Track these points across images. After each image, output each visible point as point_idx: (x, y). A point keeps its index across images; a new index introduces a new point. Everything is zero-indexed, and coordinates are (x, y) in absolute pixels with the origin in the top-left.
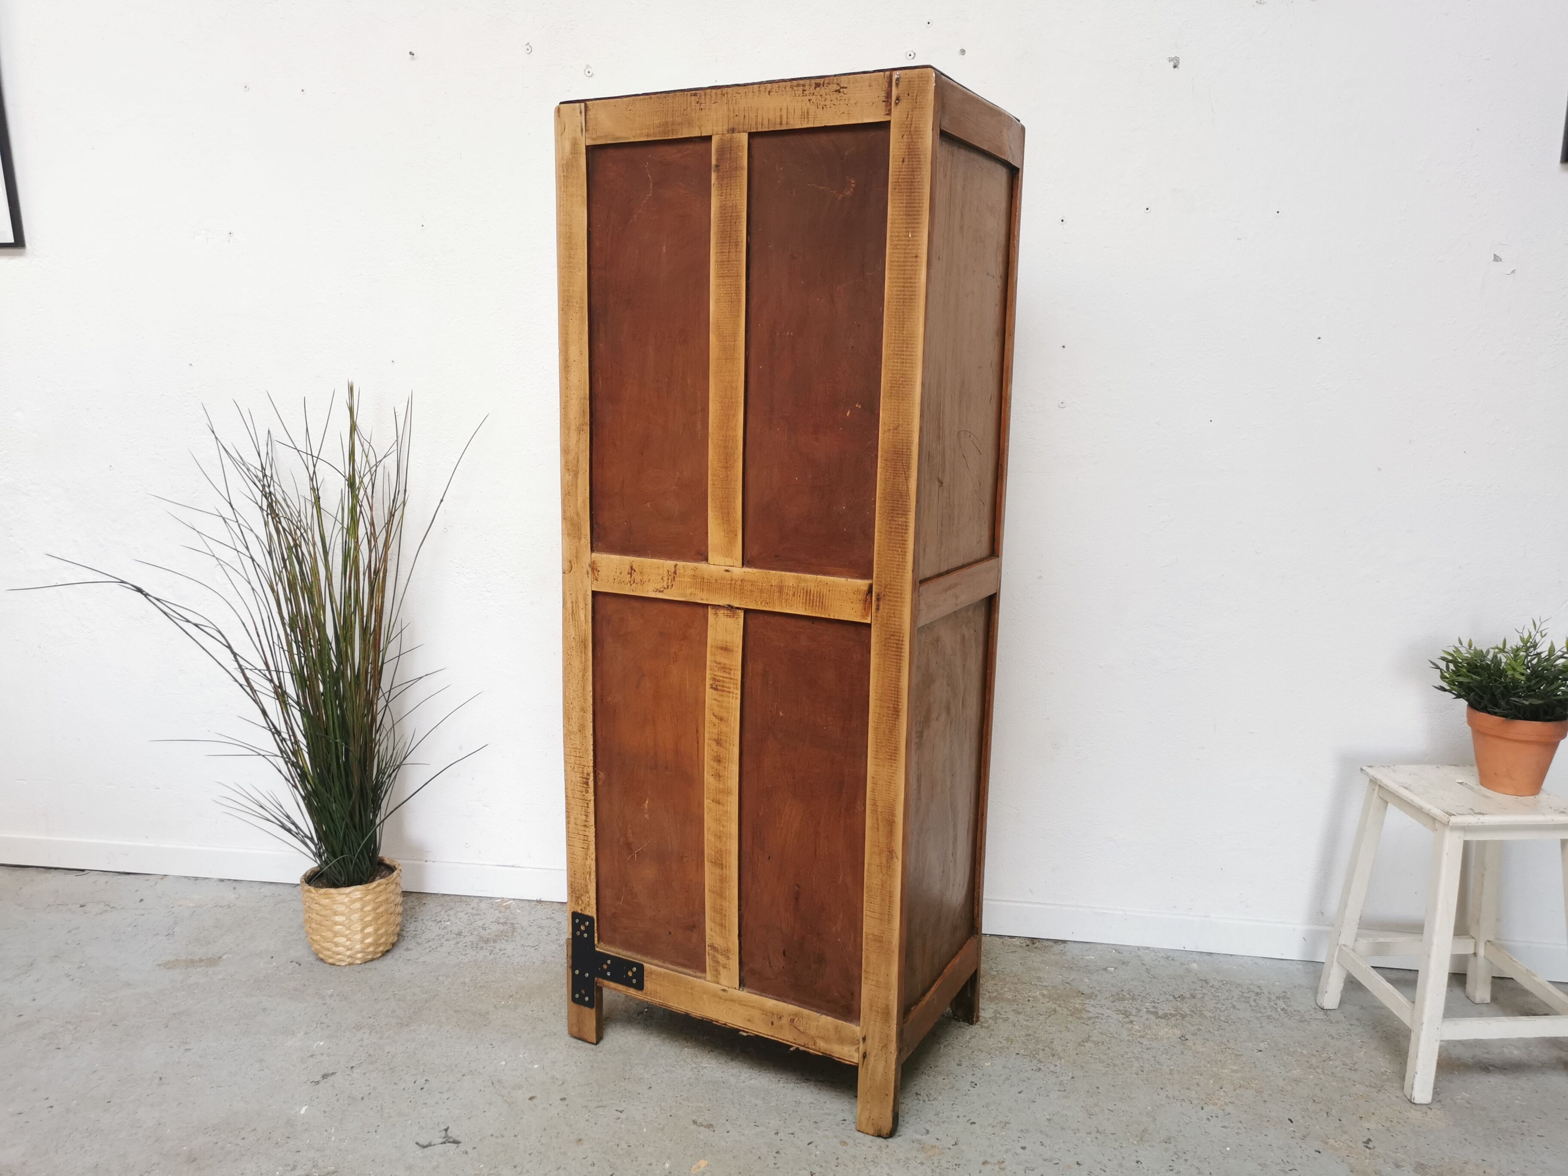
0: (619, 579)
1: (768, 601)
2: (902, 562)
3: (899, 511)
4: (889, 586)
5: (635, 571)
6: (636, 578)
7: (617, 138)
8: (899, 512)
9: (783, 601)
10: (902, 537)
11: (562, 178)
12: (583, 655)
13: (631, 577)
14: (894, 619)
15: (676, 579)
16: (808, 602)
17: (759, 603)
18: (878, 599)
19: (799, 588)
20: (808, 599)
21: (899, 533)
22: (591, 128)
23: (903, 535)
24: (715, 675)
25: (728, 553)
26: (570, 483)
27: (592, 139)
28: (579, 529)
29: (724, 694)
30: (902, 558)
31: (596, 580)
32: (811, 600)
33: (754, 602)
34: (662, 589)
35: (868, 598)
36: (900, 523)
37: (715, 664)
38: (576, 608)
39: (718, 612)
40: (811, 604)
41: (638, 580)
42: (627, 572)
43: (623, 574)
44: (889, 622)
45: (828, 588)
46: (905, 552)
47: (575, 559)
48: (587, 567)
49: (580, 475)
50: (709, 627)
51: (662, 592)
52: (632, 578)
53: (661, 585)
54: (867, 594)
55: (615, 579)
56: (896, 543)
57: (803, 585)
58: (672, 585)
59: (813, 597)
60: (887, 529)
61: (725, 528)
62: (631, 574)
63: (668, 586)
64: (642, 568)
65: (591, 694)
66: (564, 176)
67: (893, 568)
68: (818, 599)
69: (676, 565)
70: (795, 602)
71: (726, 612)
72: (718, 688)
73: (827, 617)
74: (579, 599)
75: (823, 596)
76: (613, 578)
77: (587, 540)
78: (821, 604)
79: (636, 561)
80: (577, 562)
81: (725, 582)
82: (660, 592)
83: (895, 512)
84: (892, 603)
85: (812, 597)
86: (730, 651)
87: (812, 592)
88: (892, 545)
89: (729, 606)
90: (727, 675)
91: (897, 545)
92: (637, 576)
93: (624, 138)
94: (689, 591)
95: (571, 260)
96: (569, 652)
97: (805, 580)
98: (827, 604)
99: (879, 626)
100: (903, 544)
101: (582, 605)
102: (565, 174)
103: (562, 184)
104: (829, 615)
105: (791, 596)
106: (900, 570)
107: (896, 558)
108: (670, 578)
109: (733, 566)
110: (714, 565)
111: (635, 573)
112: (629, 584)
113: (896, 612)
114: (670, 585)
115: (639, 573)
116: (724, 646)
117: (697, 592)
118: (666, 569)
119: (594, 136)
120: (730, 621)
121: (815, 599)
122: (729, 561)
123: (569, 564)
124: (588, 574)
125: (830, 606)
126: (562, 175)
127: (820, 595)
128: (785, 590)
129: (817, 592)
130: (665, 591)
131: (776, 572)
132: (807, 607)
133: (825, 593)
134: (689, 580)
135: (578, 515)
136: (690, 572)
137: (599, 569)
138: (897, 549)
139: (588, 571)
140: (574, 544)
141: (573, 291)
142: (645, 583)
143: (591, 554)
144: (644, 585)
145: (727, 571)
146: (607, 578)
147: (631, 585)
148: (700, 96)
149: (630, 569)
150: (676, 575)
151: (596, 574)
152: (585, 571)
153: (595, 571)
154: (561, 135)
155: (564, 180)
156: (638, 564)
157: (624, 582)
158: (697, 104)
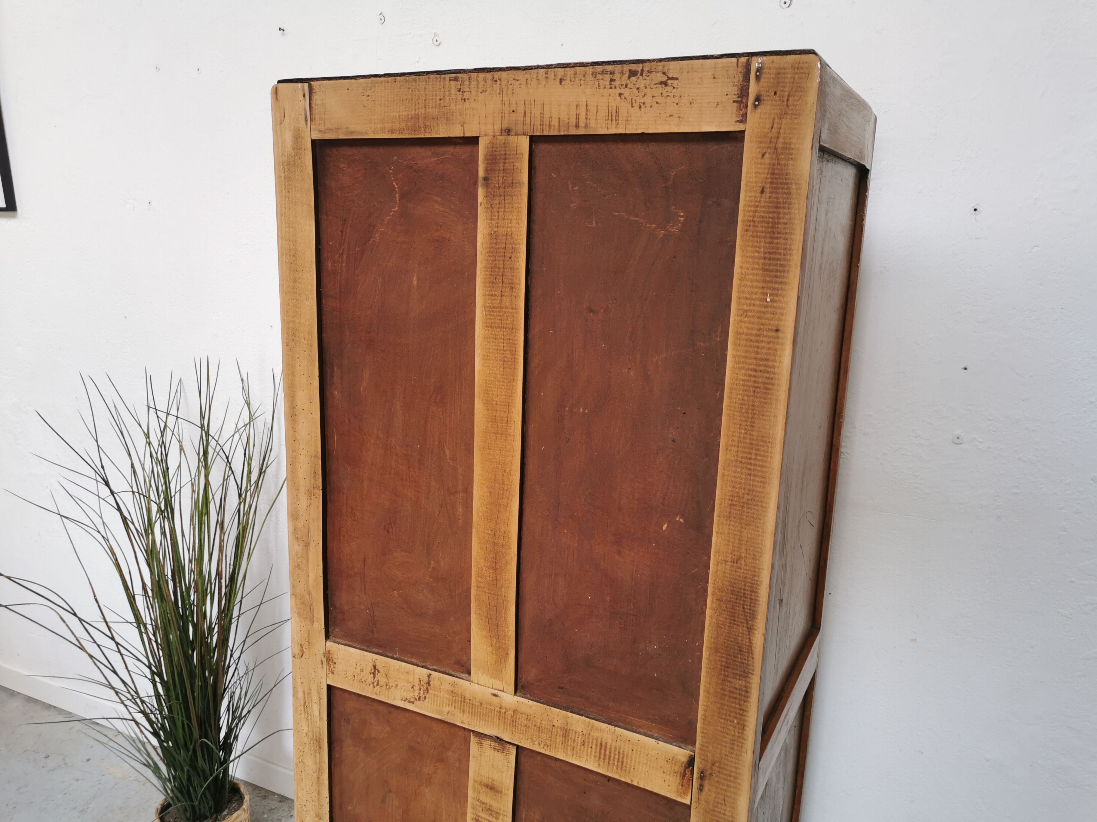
0: (360, 677)
1: (548, 743)
2: (739, 737)
3: (737, 670)
4: (717, 764)
5: (379, 672)
6: (380, 680)
7: (352, 133)
8: (736, 672)
9: (569, 748)
10: (740, 705)
11: (283, 179)
12: (318, 755)
13: (374, 678)
14: (724, 807)
15: (430, 691)
16: (602, 757)
17: (537, 743)
18: (702, 778)
19: (591, 736)
20: (602, 753)
21: (735, 698)
22: (317, 117)
23: (742, 703)
24: (479, 816)
25: (497, 673)
26: (299, 556)
27: (320, 131)
28: (311, 610)
30: (739, 733)
31: (332, 673)
32: (607, 756)
33: (529, 741)
34: (412, 700)
35: (688, 773)
36: (737, 686)
37: (478, 803)
38: (308, 700)
39: (483, 741)
40: (607, 761)
41: (383, 681)
42: (368, 671)
43: (364, 673)
44: (716, 809)
45: (631, 747)
46: (744, 726)
47: (306, 643)
48: (320, 656)
49: (312, 548)
50: (471, 757)
51: (413, 703)
52: (376, 679)
53: (411, 695)
54: (686, 768)
55: (354, 676)
56: (731, 712)
57: (595, 734)
58: (425, 698)
59: (610, 752)
60: (719, 690)
61: (493, 643)
62: (374, 674)
63: (420, 697)
64: (388, 670)
65: (328, 800)
66: (285, 177)
67: (726, 742)
68: (617, 756)
69: (430, 675)
70: (585, 753)
71: (493, 744)
73: (629, 782)
74: (312, 691)
75: (623, 754)
76: (352, 674)
77: (321, 625)
78: (620, 764)
79: (381, 661)
80: (309, 648)
81: (492, 708)
82: (409, 702)
83: (730, 670)
84: (721, 786)
85: (608, 753)
86: (497, 791)
87: (608, 746)
88: (724, 712)
89: (498, 738)
90: (494, 820)
91: (732, 714)
92: (380, 677)
93: (361, 133)
94: (446, 709)
95: (297, 284)
96: (301, 748)
97: (600, 730)
98: (628, 766)
99: (702, 811)
100: (740, 714)
101: (315, 698)
102: (286, 173)
103: (283, 187)
104: (632, 781)
105: (579, 744)
106: (736, 747)
107: (730, 730)
108: (422, 687)
109: (503, 691)
110: (478, 684)
111: (379, 674)
112: (372, 686)
113: (727, 799)
114: (422, 696)
115: (384, 675)
116: (490, 784)
117: (457, 712)
118: (417, 677)
119: (322, 128)
120: (499, 756)
121: (612, 755)
122: (498, 684)
123: (300, 648)
124: (322, 664)
125: (632, 769)
126: (283, 176)
127: (619, 752)
128: (572, 735)
129: (615, 748)
130: (416, 702)
131: (560, 711)
132: (602, 764)
133: (626, 751)
134: (446, 696)
135: (309, 593)
136: (446, 687)
137: (335, 661)
138: (732, 719)
139: (322, 661)
140: (305, 626)
141: (299, 323)
142: (392, 688)
143: (326, 642)
144: (390, 690)
145: (495, 695)
146: (345, 673)
147: (374, 687)
148: (463, 81)
149: (373, 668)
150: (429, 687)
151: (332, 666)
152: (319, 661)
153: (330, 663)
154: (281, 124)
155: (285, 182)
156: (383, 665)
157: (365, 681)
158: (458, 93)
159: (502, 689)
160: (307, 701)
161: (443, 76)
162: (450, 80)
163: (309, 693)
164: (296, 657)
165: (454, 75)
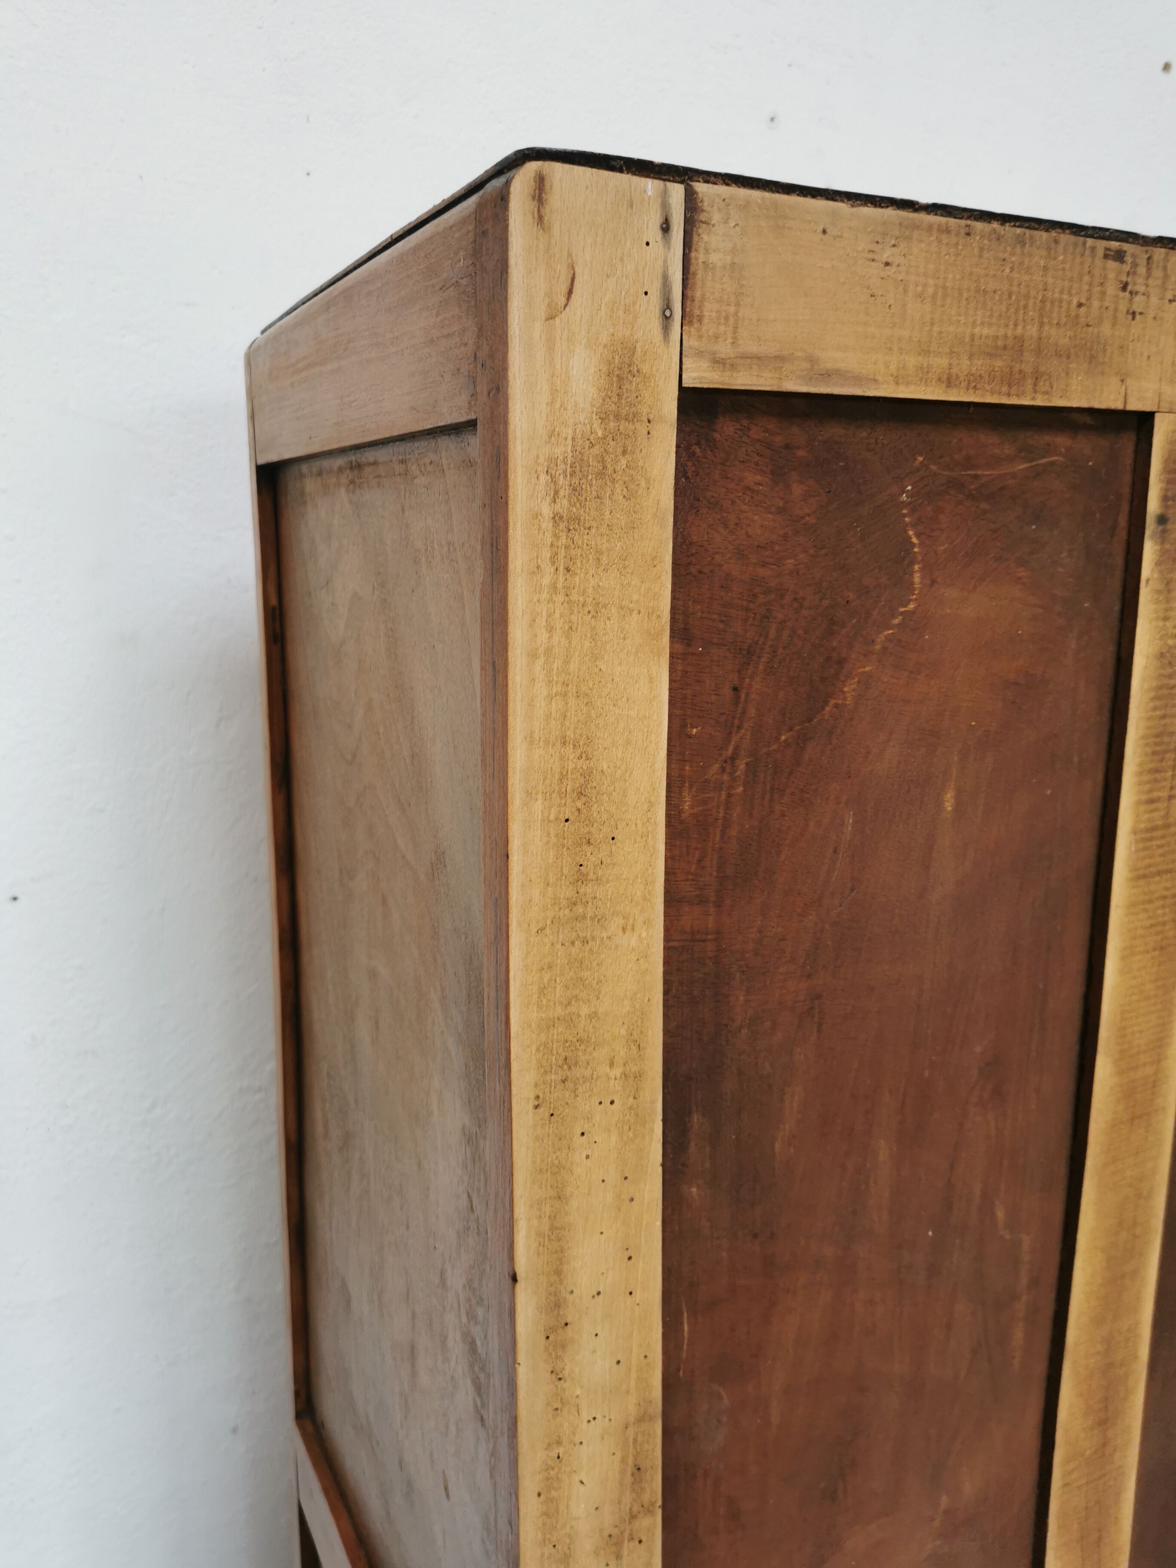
7: (827, 375)
11: (547, 525)
22: (708, 311)
27: (718, 362)
66: (557, 518)
93: (858, 379)
102: (563, 505)
103: (546, 554)
119: (724, 349)
126: (546, 511)
141: (593, 1016)
148: (1135, 265)
154: (551, 317)
155: (556, 536)
158: (1122, 294)
161: (1090, 242)
162: (1106, 256)
165: (1114, 245)
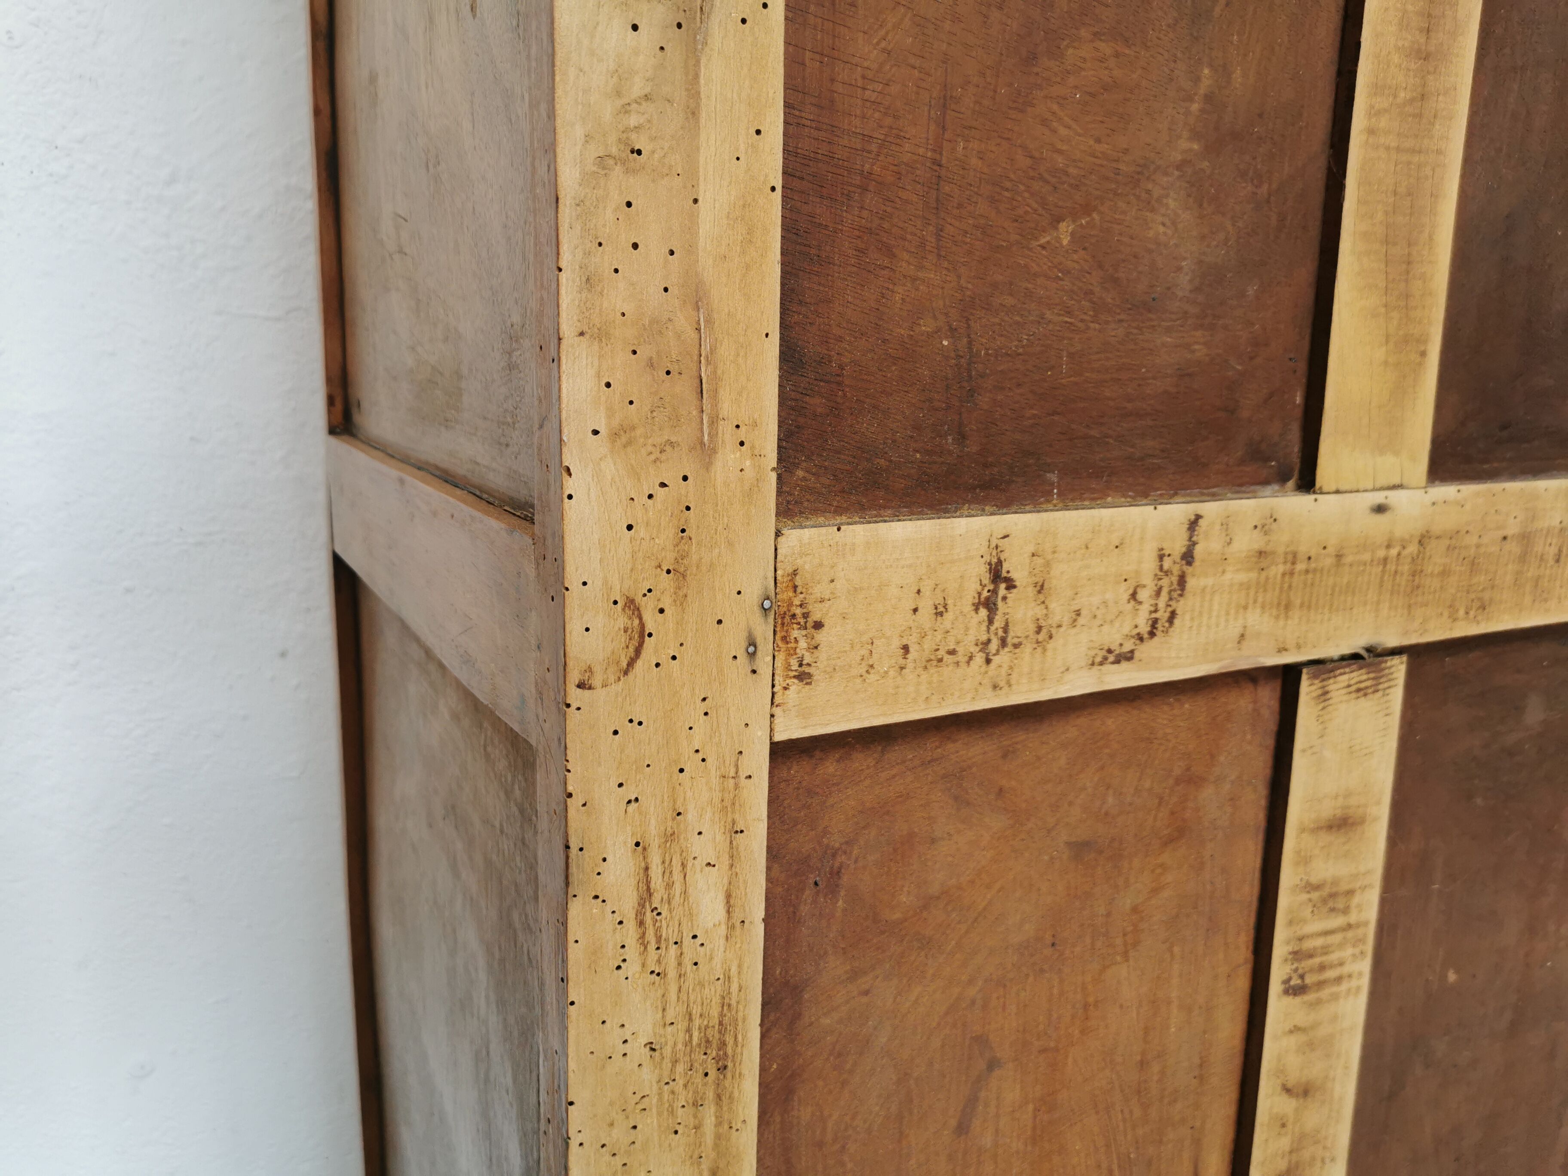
0: (928, 645)
1: (1487, 596)
5: (1011, 585)
6: (1017, 617)
9: (1527, 585)
13: (991, 621)
15: (1190, 583)
17: (1462, 612)
25: (1390, 431)
29: (1325, 993)
31: (803, 678)
33: (1445, 613)
34: (1128, 646)
38: (667, 871)
39: (1331, 682)
42: (970, 597)
43: (949, 616)
48: (744, 622)
50: (1295, 751)
51: (1129, 657)
52: (998, 622)
53: (1127, 629)
55: (906, 649)
58: (1173, 617)
61: (1392, 329)
62: (989, 604)
63: (1155, 622)
64: (1048, 564)
69: (1198, 517)
71: (1355, 677)
72: (1309, 980)
74: (691, 816)
76: (896, 643)
80: (680, 601)
81: (1367, 557)
82: (1121, 659)
86: (1353, 825)
89: (1369, 649)
90: (1338, 921)
92: (1015, 607)
94: (1236, 627)
108: (1165, 582)
109: (1398, 486)
110: (1337, 492)
111: (1013, 595)
112: (979, 658)
114: (1163, 615)
115: (1031, 591)
116: (1339, 813)
117: (1269, 623)
118: (1149, 548)
120: (1364, 708)
122: (1389, 468)
123: (622, 620)
130: (1145, 651)
134: (1242, 577)
136: (1241, 543)
137: (816, 614)
139: (752, 643)
140: (660, 493)
142: (1059, 635)
143: (778, 534)
144: (1050, 646)
145: (1380, 509)
146: (864, 652)
147: (988, 661)
149: (986, 581)
150: (1189, 570)
151: (803, 644)
152: (736, 644)
153: (795, 633)
156: (1031, 548)
157: (952, 652)
159: (1396, 481)
160: (657, 882)
163: (670, 837)
164: (597, 681)
